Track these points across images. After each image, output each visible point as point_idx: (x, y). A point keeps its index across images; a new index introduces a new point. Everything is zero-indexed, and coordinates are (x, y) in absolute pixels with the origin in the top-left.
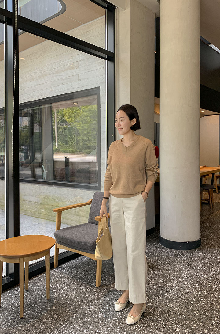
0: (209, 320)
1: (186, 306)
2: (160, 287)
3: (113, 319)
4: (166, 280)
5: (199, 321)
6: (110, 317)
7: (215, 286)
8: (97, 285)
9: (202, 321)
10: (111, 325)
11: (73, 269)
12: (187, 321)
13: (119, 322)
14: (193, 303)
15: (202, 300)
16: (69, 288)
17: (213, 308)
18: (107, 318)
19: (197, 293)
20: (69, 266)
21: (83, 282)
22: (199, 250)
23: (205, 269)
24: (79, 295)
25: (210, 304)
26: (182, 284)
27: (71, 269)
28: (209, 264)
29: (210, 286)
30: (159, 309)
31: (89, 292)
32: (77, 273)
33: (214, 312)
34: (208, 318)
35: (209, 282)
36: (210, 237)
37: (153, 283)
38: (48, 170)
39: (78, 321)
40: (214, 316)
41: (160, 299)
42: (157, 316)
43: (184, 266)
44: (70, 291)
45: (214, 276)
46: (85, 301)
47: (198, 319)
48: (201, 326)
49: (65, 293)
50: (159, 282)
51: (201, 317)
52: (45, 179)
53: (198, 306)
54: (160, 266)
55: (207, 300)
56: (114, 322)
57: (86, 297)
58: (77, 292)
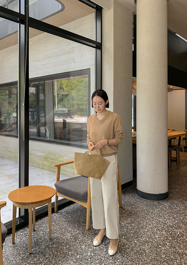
1: (155, 249)
2: (135, 232)
3: (99, 257)
4: (140, 226)
5: (165, 262)
6: (97, 256)
7: (178, 233)
8: (87, 229)
9: (167, 262)
10: (97, 262)
11: (69, 213)
12: (156, 261)
13: (104, 260)
14: (160, 246)
15: (167, 244)
16: (66, 230)
17: (176, 252)
18: (94, 256)
19: (164, 238)
20: (66, 212)
21: (76, 225)
22: (167, 201)
23: (171, 218)
24: (73, 236)
25: (174, 248)
26: (153, 230)
27: (67, 214)
28: (175, 214)
29: (174, 233)
30: (134, 251)
31: (81, 234)
32: (72, 218)
33: (176, 255)
34: (172, 260)
35: (174, 230)
36: (176, 190)
37: (130, 228)
38: (50, 131)
39: (72, 258)
40: (176, 258)
41: (135, 242)
42: (133, 256)
43: (154, 214)
44: (66, 232)
45: (178, 225)
46: (78, 241)
47: (164, 260)
49: (63, 234)
50: (135, 228)
51: (166, 259)
52: (47, 138)
53: (164, 249)
54: (136, 214)
56: (100, 260)
57: (78, 238)
58: (72, 234)
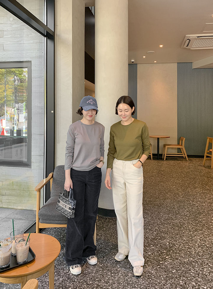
0: (187, 273)
5: (181, 277)
7: (166, 243)
9: (183, 276)
12: (171, 279)
15: (167, 257)
25: (177, 260)
29: (163, 245)
47: (179, 275)
48: (186, 280)
51: (179, 273)
53: (168, 264)
55: (172, 257)
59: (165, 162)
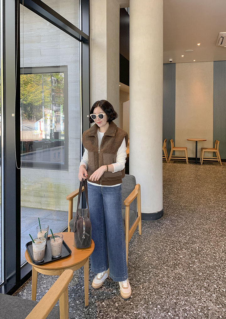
0: (211, 276)
3: (140, 297)
4: (158, 250)
5: (206, 279)
7: (196, 248)
12: (198, 281)
14: (191, 265)
17: (208, 266)
19: (189, 256)
22: (165, 218)
23: (180, 235)
25: (204, 263)
26: (173, 251)
53: (196, 267)
59: (202, 167)
